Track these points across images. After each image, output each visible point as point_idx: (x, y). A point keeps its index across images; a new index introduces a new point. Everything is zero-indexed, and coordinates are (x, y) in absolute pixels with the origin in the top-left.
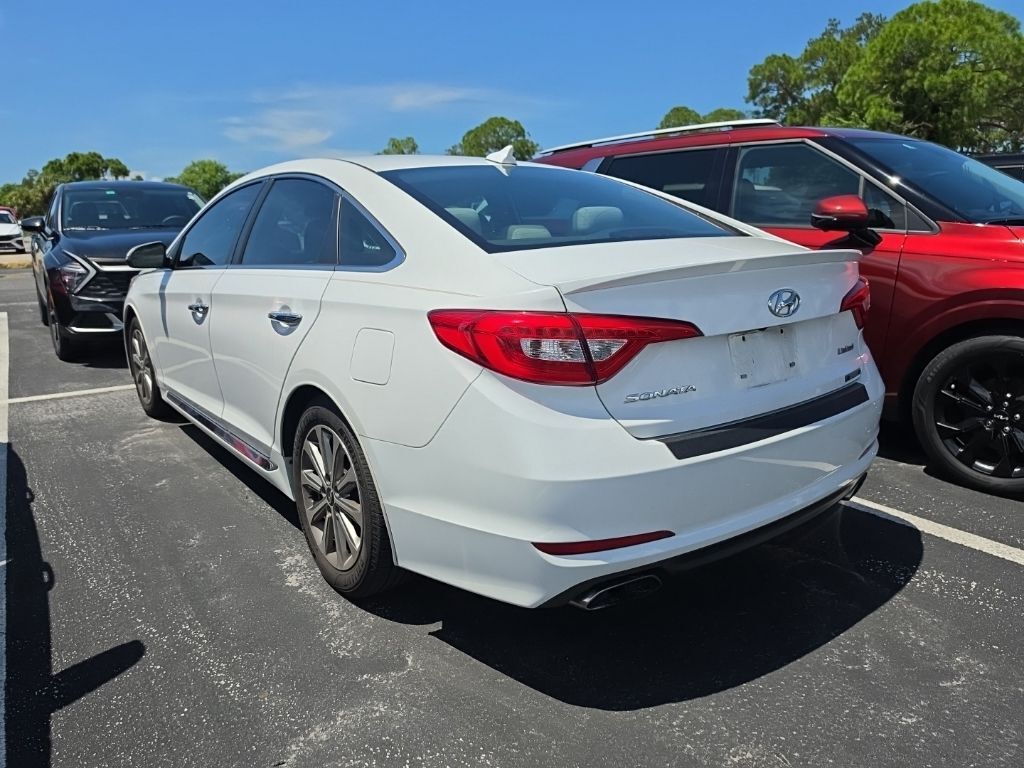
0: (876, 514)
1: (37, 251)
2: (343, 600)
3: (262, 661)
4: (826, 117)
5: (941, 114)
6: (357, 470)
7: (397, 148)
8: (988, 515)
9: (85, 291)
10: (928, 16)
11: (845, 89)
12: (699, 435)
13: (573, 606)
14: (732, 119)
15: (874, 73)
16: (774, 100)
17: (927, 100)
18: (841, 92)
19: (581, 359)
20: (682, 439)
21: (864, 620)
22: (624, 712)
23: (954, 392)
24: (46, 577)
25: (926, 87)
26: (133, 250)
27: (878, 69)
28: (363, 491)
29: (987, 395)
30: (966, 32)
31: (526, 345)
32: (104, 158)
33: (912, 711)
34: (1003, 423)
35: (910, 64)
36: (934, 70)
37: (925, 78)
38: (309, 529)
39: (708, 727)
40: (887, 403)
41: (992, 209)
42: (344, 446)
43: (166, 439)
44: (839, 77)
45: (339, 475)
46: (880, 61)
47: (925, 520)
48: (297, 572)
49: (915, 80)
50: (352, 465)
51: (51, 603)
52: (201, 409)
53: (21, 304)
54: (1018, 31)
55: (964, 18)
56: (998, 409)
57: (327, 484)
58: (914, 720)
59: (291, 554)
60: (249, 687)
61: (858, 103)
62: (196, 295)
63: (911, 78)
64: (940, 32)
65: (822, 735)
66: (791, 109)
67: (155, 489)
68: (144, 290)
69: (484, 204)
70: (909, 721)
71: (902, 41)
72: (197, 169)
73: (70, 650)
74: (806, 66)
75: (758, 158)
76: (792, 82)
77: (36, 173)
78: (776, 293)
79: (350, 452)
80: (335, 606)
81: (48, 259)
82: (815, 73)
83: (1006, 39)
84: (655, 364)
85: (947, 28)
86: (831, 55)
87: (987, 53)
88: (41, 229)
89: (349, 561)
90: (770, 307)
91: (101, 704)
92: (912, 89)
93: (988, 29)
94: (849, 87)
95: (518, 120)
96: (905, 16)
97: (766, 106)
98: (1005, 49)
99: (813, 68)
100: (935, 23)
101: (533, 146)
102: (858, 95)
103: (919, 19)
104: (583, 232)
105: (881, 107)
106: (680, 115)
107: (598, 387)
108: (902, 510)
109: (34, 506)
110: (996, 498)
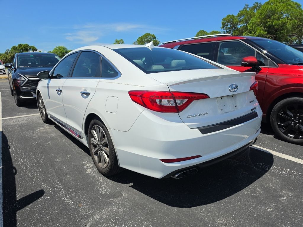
0: (260, 150)
1: (10, 73)
2: (103, 177)
3: (80, 195)
4: (245, 33)
5: (278, 32)
6: (107, 138)
7: (118, 42)
8: (292, 150)
9: (24, 85)
10: (274, 3)
11: (250, 25)
12: (208, 127)
13: (172, 178)
14: (217, 34)
15: (259, 20)
16: (229, 28)
17: (274, 28)
19: (174, 105)
20: (203, 128)
21: (257, 181)
22: (187, 209)
23: (282, 114)
25: (274, 24)
26: (39, 73)
28: (109, 144)
29: (292, 115)
30: (285, 8)
31: (158, 101)
32: (30, 45)
33: (271, 207)
34: (296, 123)
35: (269, 17)
36: (276, 19)
37: (273, 22)
38: (93, 156)
39: (212, 212)
40: (263, 117)
41: (293, 60)
42: (103, 131)
43: (50, 130)
44: (248, 21)
45: (102, 140)
46: (260, 17)
47: (274, 152)
48: (90, 169)
49: (271, 22)
50: (106, 137)
51: (16, 179)
52: (60, 120)
53: (5, 89)
54: (301, 8)
55: (285, 4)
56: (295, 119)
57: (99, 143)
58: (271, 210)
59: (88, 163)
60: (76, 203)
61: (254, 29)
62: (58, 86)
63: (270, 21)
64: (278, 8)
65: (245, 214)
66: (235, 31)
67: (47, 145)
68: (42, 85)
69: (144, 59)
70: (270, 210)
71: (267, 11)
72: (58, 49)
73: (22, 193)
74: (239, 18)
75: (225, 45)
76: (235, 23)
77: (9, 50)
78: (231, 85)
79: (105, 133)
80: (101, 178)
81: (13, 76)
82: (241, 20)
83: (297, 10)
84: (196, 106)
85: (280, 7)
86: (246, 15)
87: (292, 14)
88: (11, 67)
89: (105, 165)
90: (229, 89)
91: (31, 209)
92: (270, 25)
93: (292, 7)
94: (251, 24)
95: (154, 34)
96: (267, 3)
97: (227, 30)
98: (297, 13)
99: (241, 19)
100: (276, 5)
101: (158, 42)
102: (254, 27)
103: (272, 4)
104: (174, 67)
105: (261, 30)
106: (202, 32)
107: (179, 113)
108: (267, 149)
109: (10, 150)
110: (294, 145)
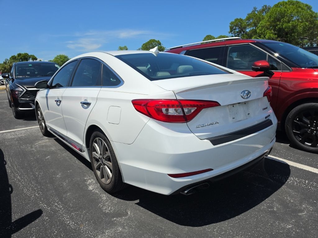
0: (275, 160)
1: (7, 84)
2: (107, 193)
3: (81, 215)
4: (254, 37)
5: (289, 35)
6: (110, 152)
7: (121, 49)
8: (310, 159)
9: (23, 96)
10: (284, 5)
11: (259, 28)
13: (181, 194)
14: (225, 38)
15: (268, 23)
16: (237, 32)
17: (284, 31)
18: (258, 29)
19: (182, 114)
20: (215, 139)
21: (273, 194)
22: (199, 227)
23: (298, 121)
24: (10, 189)
25: (284, 27)
26: (37, 83)
27: (269, 22)
28: (112, 158)
29: (308, 122)
30: (295, 10)
31: (164, 110)
32: (29, 54)
33: (290, 223)
34: (313, 130)
35: (279, 20)
36: (286, 22)
37: (283, 25)
38: (95, 171)
39: (226, 231)
40: (278, 125)
41: (307, 64)
42: (106, 144)
43: (49, 143)
44: (257, 25)
45: (104, 154)
46: (270, 20)
47: (290, 162)
48: (92, 185)
49: (280, 25)
50: (109, 150)
51: (12, 198)
52: (60, 133)
53: (3, 101)
54: (311, 10)
55: (295, 6)
56: (312, 126)
57: (101, 157)
58: (291, 226)
59: (90, 179)
60: (77, 223)
61: (263, 33)
62: (57, 97)
63: (279, 24)
64: (287, 10)
65: (262, 232)
66: (243, 35)
67: (46, 160)
68: (41, 96)
69: (149, 66)
70: (289, 226)
71: (276, 13)
72: (59, 57)
73: (18, 214)
74: (247, 21)
75: (234, 49)
76: (243, 27)
77: (8, 60)
79: (108, 146)
80: (105, 195)
81: (11, 87)
82: (250, 24)
83: (308, 12)
84: (206, 115)
85: (290, 9)
86: (254, 18)
87: (302, 16)
88: (8, 77)
89: (108, 181)
90: (241, 96)
91: (28, 231)
92: (279, 28)
93: (302, 9)
94: (260, 28)
95: (159, 40)
96: (277, 6)
97: (235, 34)
98: (307, 15)
99: (249, 22)
100: (286, 8)
101: (164, 48)
102: (263, 30)
103: (281, 7)
104: (181, 74)
105: (270, 34)
106: (209, 37)
107: (187, 123)
108: (283, 158)
109: (6, 166)
110: (312, 154)
